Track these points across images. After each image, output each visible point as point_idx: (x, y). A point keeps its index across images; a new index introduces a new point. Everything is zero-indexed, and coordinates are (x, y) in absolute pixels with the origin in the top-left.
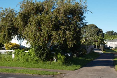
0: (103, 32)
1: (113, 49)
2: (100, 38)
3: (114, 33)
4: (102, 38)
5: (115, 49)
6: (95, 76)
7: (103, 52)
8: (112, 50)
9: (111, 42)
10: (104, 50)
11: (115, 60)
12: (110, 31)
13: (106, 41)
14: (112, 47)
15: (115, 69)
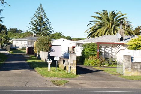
0: (6, 29)
1: (20, 49)
2: (5, 36)
3: (18, 30)
4: (6, 37)
5: (22, 49)
6: (20, 81)
7: (10, 52)
8: (18, 50)
9: (17, 41)
10: (10, 51)
11: (29, 62)
12: (13, 28)
13: (11, 40)
14: (19, 47)
15: (37, 73)
